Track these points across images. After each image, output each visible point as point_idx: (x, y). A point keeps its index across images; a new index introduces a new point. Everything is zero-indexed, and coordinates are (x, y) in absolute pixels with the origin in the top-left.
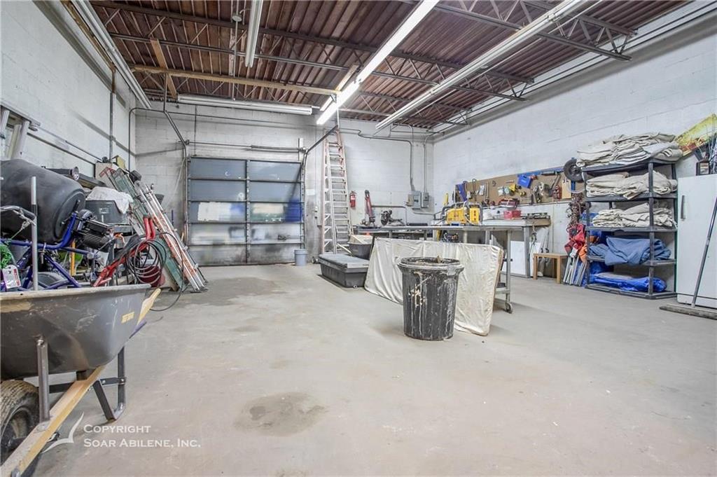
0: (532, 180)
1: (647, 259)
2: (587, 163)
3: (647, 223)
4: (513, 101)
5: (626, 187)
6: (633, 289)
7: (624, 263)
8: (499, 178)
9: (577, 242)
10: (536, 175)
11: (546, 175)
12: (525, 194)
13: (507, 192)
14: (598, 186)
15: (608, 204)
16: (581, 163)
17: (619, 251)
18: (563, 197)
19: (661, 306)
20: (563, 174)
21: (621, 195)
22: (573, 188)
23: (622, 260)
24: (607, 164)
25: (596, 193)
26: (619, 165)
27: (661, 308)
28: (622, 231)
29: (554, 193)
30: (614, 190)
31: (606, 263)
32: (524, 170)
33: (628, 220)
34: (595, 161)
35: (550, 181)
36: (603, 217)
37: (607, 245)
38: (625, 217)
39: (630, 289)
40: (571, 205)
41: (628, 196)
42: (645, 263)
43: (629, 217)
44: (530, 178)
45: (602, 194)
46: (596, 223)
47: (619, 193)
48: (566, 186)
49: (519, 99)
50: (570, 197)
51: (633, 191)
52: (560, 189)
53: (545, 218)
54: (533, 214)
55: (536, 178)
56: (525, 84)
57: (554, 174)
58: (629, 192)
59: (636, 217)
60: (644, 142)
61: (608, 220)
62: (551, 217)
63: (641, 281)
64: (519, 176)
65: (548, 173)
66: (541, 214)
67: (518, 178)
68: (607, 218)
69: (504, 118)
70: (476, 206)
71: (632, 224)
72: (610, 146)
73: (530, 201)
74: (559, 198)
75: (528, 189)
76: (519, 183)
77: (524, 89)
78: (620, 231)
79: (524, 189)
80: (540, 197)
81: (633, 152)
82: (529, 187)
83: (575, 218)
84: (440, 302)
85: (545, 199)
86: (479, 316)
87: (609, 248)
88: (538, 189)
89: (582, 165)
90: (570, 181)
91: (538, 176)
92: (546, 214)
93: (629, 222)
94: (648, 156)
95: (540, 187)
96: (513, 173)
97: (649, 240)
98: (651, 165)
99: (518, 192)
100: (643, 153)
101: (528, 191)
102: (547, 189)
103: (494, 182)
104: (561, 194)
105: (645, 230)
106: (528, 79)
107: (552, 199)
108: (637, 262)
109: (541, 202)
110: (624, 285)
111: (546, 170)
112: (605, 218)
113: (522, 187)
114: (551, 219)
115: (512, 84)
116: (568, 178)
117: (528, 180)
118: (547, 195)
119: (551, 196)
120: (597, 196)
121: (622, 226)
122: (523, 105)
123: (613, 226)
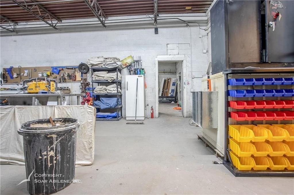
0: (60, 70)
1: (117, 105)
2: (93, 65)
3: (116, 92)
4: (51, 27)
5: (109, 77)
6: (111, 118)
7: (109, 108)
8: (39, 67)
9: (87, 100)
10: (62, 68)
11: (68, 69)
12: (56, 77)
13: (45, 75)
14: (97, 76)
15: (97, 83)
16: (90, 65)
17: (106, 103)
18: (77, 80)
19: (126, 123)
20: (77, 69)
21: (107, 80)
22: (82, 76)
23: (108, 107)
24: (101, 67)
25: (97, 79)
26: (107, 68)
27: (127, 124)
28: (107, 95)
29: (72, 78)
30: (104, 78)
31: (101, 108)
32: (55, 65)
33: (109, 90)
34: (96, 65)
35: (71, 72)
36: (98, 89)
37: (100, 101)
38: (108, 89)
39: (110, 118)
40: (82, 84)
41: (110, 81)
42: (116, 107)
43: (109, 89)
44: (59, 69)
45: (99, 79)
46: (96, 91)
47: (106, 79)
48: (78, 75)
49: (55, 27)
50: (81, 80)
51: (112, 79)
52: (75, 76)
53: (68, 89)
54: (61, 88)
55: (63, 70)
56: (57, 21)
57: (73, 69)
58: (111, 79)
59: (112, 89)
60: (115, 60)
61: (101, 90)
62: (71, 89)
63: (114, 114)
64: (52, 67)
65: (70, 68)
66: (65, 87)
67: (52, 69)
68: (101, 89)
69: (42, 35)
70: (53, 81)
71: (111, 92)
72: (102, 60)
73: (59, 81)
74: (75, 80)
75: (58, 75)
76: (52, 71)
77: (57, 23)
78: (106, 95)
79: (55, 75)
80: (65, 79)
81: (112, 64)
82: (58, 74)
83: (84, 90)
84: (70, 155)
85: (67, 80)
86: (85, 153)
87: (102, 102)
88: (64, 75)
89: (90, 66)
90: (80, 73)
91: (63, 69)
92: (68, 87)
93: (110, 91)
94: (117, 66)
95: (65, 74)
96: (48, 66)
97: (116, 98)
98: (117, 69)
99: (51, 76)
100: (116, 64)
101: (58, 76)
102: (69, 76)
103: (35, 69)
104: (75, 78)
105: (116, 94)
106: (59, 19)
107: (71, 80)
108: (114, 107)
109: (65, 82)
110: (108, 116)
111: (69, 67)
112: (100, 89)
113: (54, 73)
114: (71, 90)
115: (52, 18)
116: (80, 71)
117: (57, 70)
118: (69, 78)
119: (71, 79)
120: (97, 80)
121: (106, 93)
122: (56, 31)
123: (103, 93)
